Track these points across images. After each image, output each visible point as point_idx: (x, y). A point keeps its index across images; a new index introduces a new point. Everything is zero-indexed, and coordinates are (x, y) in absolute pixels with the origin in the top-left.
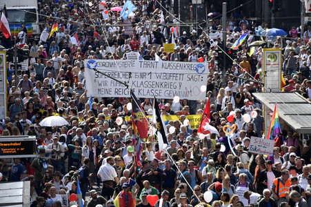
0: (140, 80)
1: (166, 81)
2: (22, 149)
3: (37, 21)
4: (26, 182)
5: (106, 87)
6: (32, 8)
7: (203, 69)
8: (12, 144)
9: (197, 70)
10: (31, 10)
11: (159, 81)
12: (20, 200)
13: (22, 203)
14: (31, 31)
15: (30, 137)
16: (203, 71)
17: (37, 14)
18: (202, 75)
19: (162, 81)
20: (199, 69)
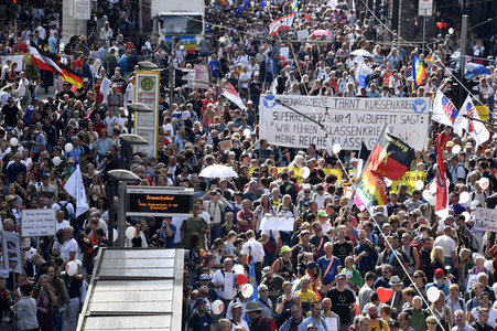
0: (334, 125)
1: (371, 125)
2: (175, 205)
3: (203, 33)
4: (179, 250)
5: (288, 134)
6: (198, 14)
7: (423, 106)
8: (162, 198)
9: (415, 109)
10: (195, 17)
11: (361, 125)
12: (170, 273)
13: (173, 278)
14: (193, 46)
15: (186, 190)
16: (423, 109)
17: (203, 22)
18: (422, 115)
19: (366, 125)
20: (417, 106)
